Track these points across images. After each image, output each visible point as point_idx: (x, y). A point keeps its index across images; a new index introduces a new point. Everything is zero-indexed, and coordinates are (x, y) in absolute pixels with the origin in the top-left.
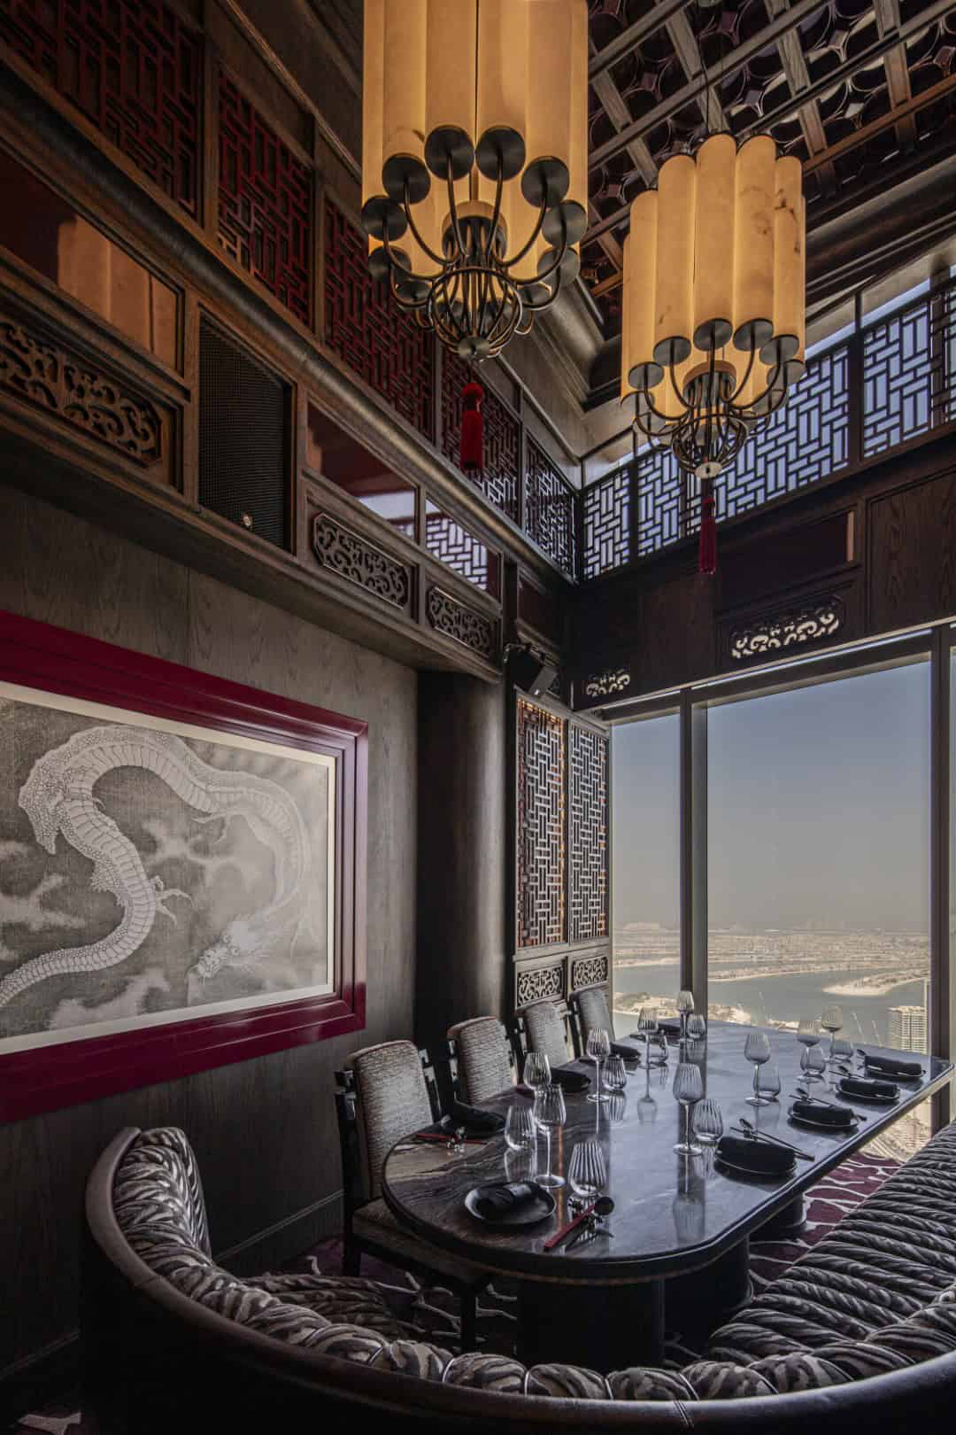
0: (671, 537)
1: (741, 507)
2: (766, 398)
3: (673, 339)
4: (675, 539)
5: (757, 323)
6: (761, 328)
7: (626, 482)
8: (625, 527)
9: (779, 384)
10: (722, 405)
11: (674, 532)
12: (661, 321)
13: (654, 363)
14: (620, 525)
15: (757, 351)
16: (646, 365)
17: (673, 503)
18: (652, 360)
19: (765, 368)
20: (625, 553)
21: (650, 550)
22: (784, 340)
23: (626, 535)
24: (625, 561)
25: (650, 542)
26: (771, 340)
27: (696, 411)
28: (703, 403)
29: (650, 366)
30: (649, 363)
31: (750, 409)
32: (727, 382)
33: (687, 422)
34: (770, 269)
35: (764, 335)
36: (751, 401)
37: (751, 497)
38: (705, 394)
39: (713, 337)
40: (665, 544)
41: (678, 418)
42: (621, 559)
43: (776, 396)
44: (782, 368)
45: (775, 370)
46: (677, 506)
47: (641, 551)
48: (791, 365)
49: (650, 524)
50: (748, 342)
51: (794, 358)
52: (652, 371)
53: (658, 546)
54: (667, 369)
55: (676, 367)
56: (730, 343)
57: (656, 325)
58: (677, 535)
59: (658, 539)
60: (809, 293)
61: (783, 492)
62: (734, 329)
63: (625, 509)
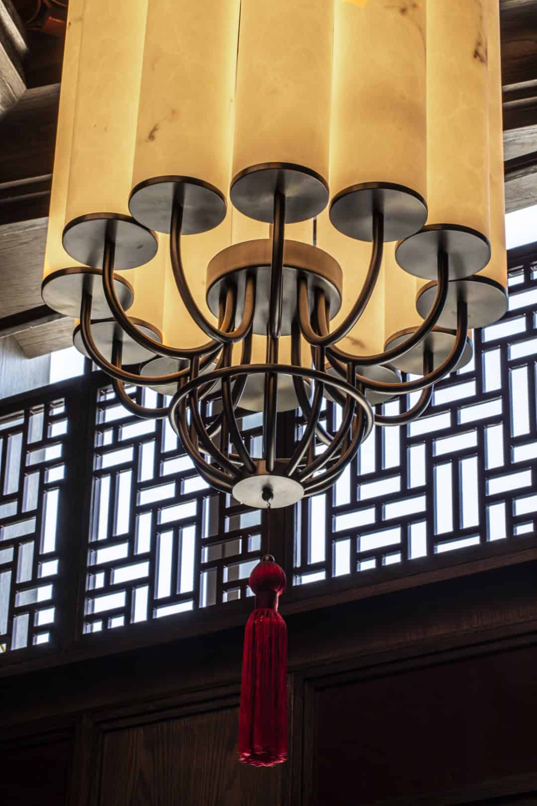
0: (175, 598)
1: (368, 555)
2: (419, 346)
3: (181, 183)
4: (187, 606)
5: (387, 191)
6: (393, 203)
7: (60, 429)
8: (49, 545)
9: (448, 319)
10: (306, 347)
11: (186, 585)
12: (151, 137)
13: (131, 220)
14: (36, 537)
15: (390, 247)
16: (111, 222)
17: (189, 510)
18: (127, 213)
19: (413, 284)
20: (46, 617)
21: (117, 622)
22: (453, 234)
23: (50, 569)
24: (43, 639)
25: (117, 600)
26: (424, 230)
27: (238, 347)
28: (259, 322)
29: (121, 224)
30: (117, 217)
31: (378, 368)
32: (318, 291)
33: (212, 367)
34: (416, 84)
35: (404, 218)
36: (380, 350)
37: (393, 536)
38: (263, 306)
39: (279, 196)
40: (162, 612)
41: (192, 355)
42: (34, 630)
43: (443, 343)
44: (452, 288)
45: (435, 291)
46: (196, 521)
47: (94, 618)
48: (471, 286)
49: (120, 551)
50: (368, 224)
51: (481, 273)
52: (125, 235)
53: (140, 615)
54: (163, 239)
55: (185, 240)
56: (324, 217)
57: (139, 143)
58: (194, 596)
59: (142, 595)
60: (510, 103)
61: (474, 541)
62: (331, 196)
63: (53, 498)
